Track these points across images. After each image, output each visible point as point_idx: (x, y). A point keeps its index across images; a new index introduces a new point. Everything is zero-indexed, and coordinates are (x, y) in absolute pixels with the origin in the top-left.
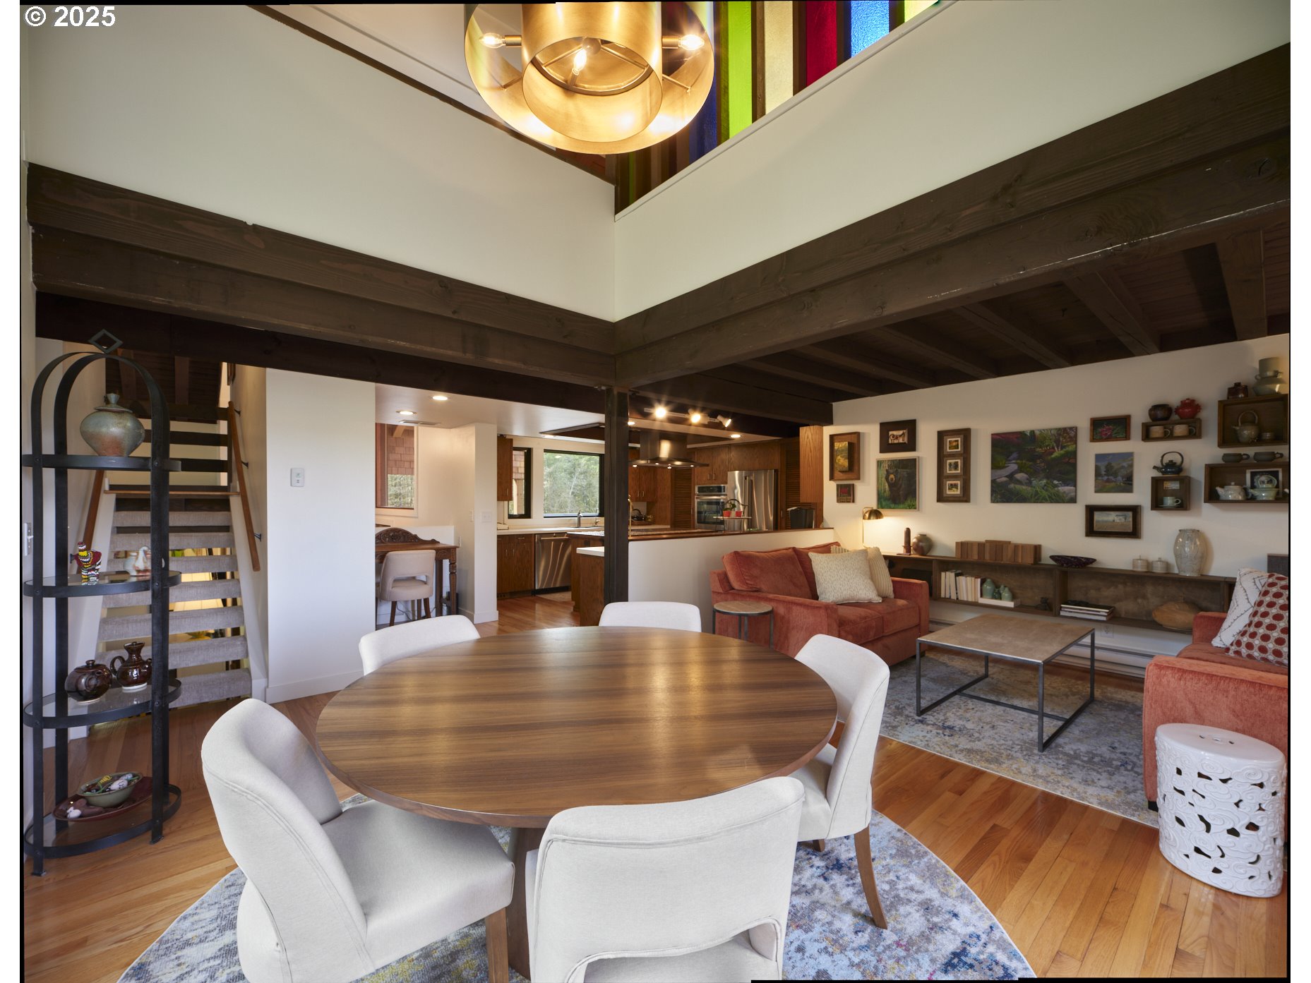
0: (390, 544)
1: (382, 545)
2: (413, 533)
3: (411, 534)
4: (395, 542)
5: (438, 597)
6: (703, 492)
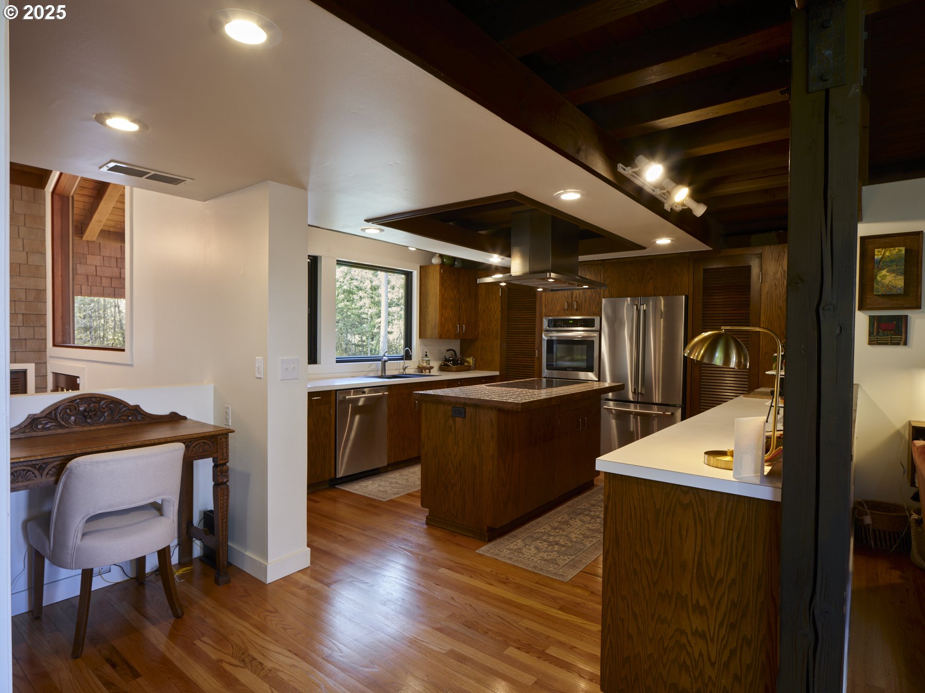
0: (78, 429)
1: (60, 431)
2: (132, 402)
3: (125, 405)
4: (91, 425)
5: (184, 526)
6: (555, 326)
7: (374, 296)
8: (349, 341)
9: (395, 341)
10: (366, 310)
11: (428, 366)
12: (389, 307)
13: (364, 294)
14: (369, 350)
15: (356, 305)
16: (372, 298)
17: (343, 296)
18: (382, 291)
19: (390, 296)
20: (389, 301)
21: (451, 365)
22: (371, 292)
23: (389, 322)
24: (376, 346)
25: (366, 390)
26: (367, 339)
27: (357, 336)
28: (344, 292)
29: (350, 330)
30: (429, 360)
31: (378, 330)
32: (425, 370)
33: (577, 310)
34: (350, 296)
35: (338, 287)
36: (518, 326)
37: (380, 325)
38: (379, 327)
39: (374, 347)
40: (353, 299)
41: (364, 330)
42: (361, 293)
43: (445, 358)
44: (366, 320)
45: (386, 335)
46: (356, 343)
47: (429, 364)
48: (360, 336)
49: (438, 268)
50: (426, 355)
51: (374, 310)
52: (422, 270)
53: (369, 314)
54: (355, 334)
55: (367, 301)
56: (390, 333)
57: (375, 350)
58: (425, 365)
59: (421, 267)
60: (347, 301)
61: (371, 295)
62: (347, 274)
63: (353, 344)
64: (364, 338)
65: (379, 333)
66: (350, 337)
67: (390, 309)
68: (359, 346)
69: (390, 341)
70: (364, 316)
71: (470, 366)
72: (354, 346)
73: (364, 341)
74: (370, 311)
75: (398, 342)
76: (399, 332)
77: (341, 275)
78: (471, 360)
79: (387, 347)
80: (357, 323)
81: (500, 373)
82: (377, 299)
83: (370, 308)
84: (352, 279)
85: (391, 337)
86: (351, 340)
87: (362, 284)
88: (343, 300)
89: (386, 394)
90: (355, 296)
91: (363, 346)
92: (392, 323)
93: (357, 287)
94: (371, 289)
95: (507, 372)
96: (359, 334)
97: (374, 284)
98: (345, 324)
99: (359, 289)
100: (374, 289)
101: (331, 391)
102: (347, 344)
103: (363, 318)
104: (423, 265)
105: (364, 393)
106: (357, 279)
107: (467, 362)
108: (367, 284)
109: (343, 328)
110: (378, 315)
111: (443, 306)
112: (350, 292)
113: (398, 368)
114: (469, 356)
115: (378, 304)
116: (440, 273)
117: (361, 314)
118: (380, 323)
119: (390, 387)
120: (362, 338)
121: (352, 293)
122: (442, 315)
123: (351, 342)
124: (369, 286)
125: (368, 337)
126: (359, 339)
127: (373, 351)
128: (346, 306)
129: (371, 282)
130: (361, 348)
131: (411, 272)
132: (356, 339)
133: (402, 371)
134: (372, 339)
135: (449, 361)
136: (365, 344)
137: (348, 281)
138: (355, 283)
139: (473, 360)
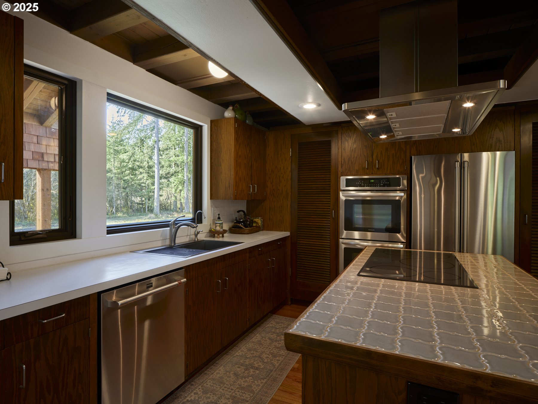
6: (353, 186)
7: (150, 172)
8: (133, 201)
9: (164, 200)
10: (145, 181)
11: (221, 230)
12: (160, 179)
13: (143, 170)
14: (147, 207)
15: (137, 178)
16: (148, 173)
17: (128, 172)
18: (155, 169)
19: (161, 172)
20: (160, 175)
21: (242, 226)
22: (148, 169)
23: (160, 189)
24: (152, 204)
25: (153, 280)
26: (145, 199)
27: (138, 198)
28: (130, 168)
29: (133, 194)
30: (222, 223)
31: (153, 194)
32: (218, 235)
33: (378, 169)
34: (134, 172)
35: (125, 166)
36: (311, 186)
37: (154, 190)
38: (154, 192)
39: (150, 205)
40: (136, 174)
41: (143, 194)
42: (141, 170)
43: (236, 220)
44: (144, 187)
45: (158, 197)
46: (138, 202)
47: (222, 227)
48: (141, 197)
49: (233, 121)
50: (219, 218)
51: (149, 181)
52: (213, 124)
53: (147, 183)
54: (137, 197)
55: (145, 175)
56: (161, 196)
57: (151, 207)
58: (218, 228)
59: (212, 122)
60: (132, 175)
61: (148, 171)
62: (131, 157)
63: (136, 203)
64: (143, 199)
65: (154, 196)
66: (134, 198)
67: (160, 181)
68: (140, 204)
69: (161, 201)
70: (143, 185)
71: (259, 227)
72: (136, 204)
73: (143, 201)
74: (148, 182)
75: (166, 201)
76: (166, 195)
77: (127, 158)
78: (259, 221)
79: (159, 204)
80: (139, 190)
81: (291, 233)
82: (152, 174)
83: (148, 180)
84: (135, 161)
85: (161, 198)
86: (134, 200)
87: (142, 164)
88: (129, 174)
89: (184, 282)
90: (137, 172)
91: (142, 204)
92: (162, 189)
93: (138, 166)
94: (148, 167)
95: (298, 232)
96: (140, 196)
97: (150, 164)
98: (130, 190)
99: (140, 167)
100: (150, 167)
101: (89, 296)
102: (131, 203)
103: (143, 186)
104: (215, 119)
105: (150, 286)
106: (138, 161)
107: (255, 222)
108: (145, 164)
109: (128, 192)
110: (153, 184)
111: (237, 164)
112: (133, 169)
113: (189, 234)
114: (257, 217)
115: (153, 177)
116: (235, 128)
117: (141, 183)
118: (154, 189)
119: (188, 270)
120: (142, 199)
121: (135, 170)
122: (236, 173)
123: (134, 201)
124: (146, 166)
125: (146, 198)
126: (140, 200)
127: (150, 208)
128: (131, 178)
129: (148, 163)
130: (141, 206)
131: (201, 127)
132: (138, 200)
133: (194, 236)
134: (149, 200)
135: (240, 222)
136: (144, 202)
137: (131, 162)
138: (138, 164)
139: (261, 221)
